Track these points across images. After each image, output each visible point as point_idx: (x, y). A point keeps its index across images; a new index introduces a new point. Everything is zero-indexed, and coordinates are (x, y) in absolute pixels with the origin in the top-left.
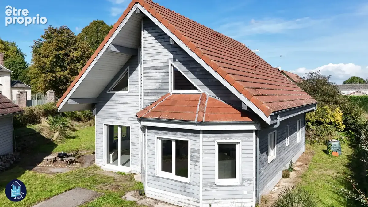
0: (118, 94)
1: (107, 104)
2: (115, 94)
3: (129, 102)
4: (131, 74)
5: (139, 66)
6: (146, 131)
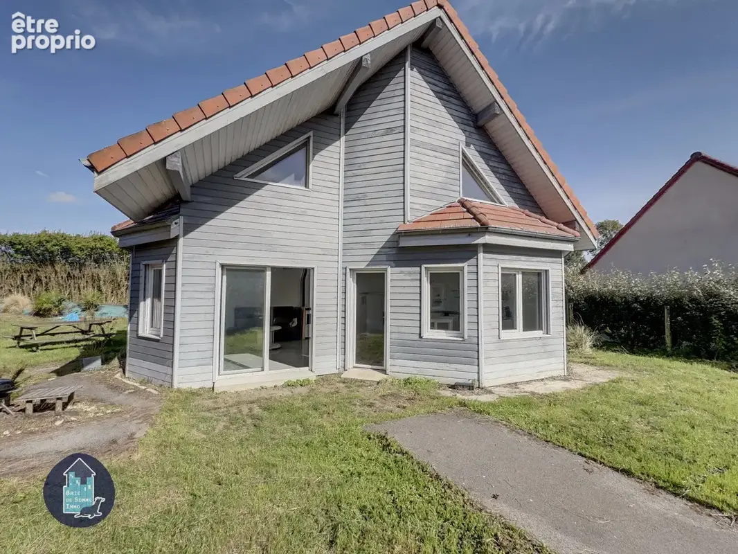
0: (275, 189)
1: (233, 209)
2: (266, 187)
3: (309, 212)
4: (318, 150)
5: (343, 139)
6: (481, 255)
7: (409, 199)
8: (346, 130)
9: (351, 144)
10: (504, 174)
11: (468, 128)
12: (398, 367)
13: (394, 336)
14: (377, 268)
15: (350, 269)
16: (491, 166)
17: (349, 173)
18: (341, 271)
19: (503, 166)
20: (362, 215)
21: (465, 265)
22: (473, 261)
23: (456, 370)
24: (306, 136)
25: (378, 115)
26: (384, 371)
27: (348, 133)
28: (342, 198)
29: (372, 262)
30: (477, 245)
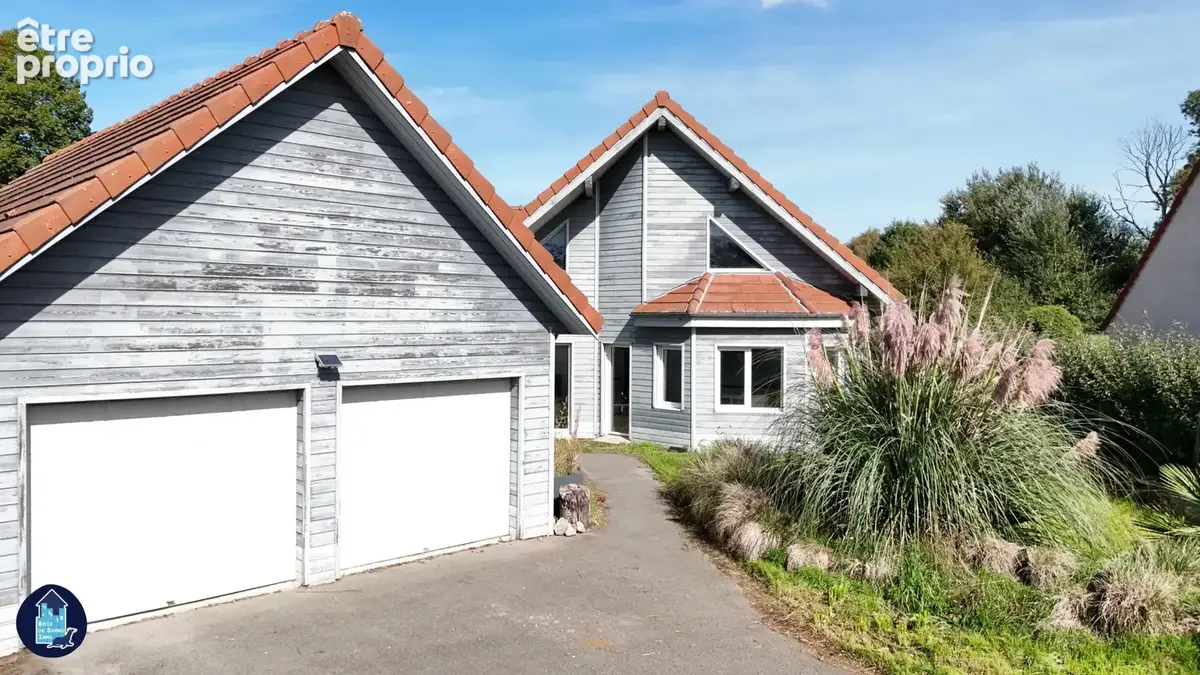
4: (573, 234)
5: (598, 219)
6: (694, 337)
7: (645, 281)
8: (601, 210)
9: (605, 224)
10: (771, 236)
11: (718, 196)
12: (638, 433)
13: (636, 406)
14: (623, 344)
15: (604, 344)
16: (751, 231)
17: (603, 253)
18: (597, 346)
19: (773, 227)
20: (612, 294)
21: (683, 345)
22: (688, 342)
23: (676, 437)
24: (562, 225)
25: (622, 200)
26: (627, 438)
27: (603, 213)
28: (597, 277)
29: (619, 338)
30: (690, 329)
